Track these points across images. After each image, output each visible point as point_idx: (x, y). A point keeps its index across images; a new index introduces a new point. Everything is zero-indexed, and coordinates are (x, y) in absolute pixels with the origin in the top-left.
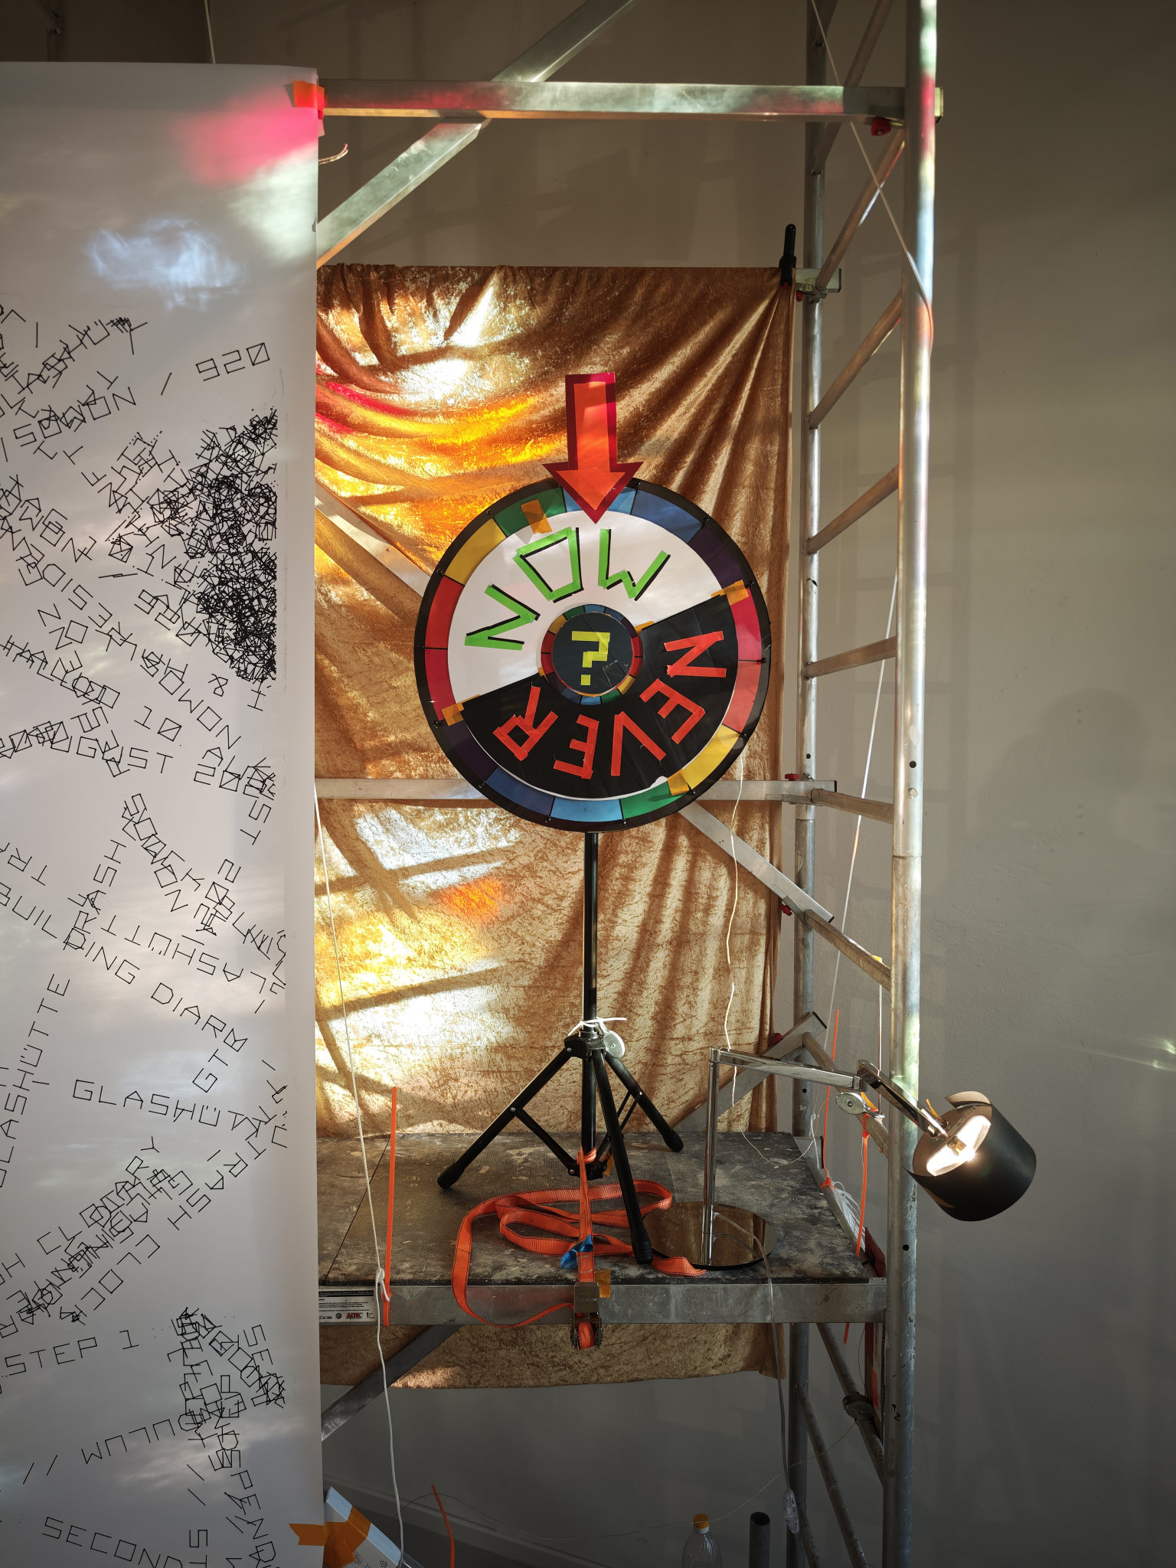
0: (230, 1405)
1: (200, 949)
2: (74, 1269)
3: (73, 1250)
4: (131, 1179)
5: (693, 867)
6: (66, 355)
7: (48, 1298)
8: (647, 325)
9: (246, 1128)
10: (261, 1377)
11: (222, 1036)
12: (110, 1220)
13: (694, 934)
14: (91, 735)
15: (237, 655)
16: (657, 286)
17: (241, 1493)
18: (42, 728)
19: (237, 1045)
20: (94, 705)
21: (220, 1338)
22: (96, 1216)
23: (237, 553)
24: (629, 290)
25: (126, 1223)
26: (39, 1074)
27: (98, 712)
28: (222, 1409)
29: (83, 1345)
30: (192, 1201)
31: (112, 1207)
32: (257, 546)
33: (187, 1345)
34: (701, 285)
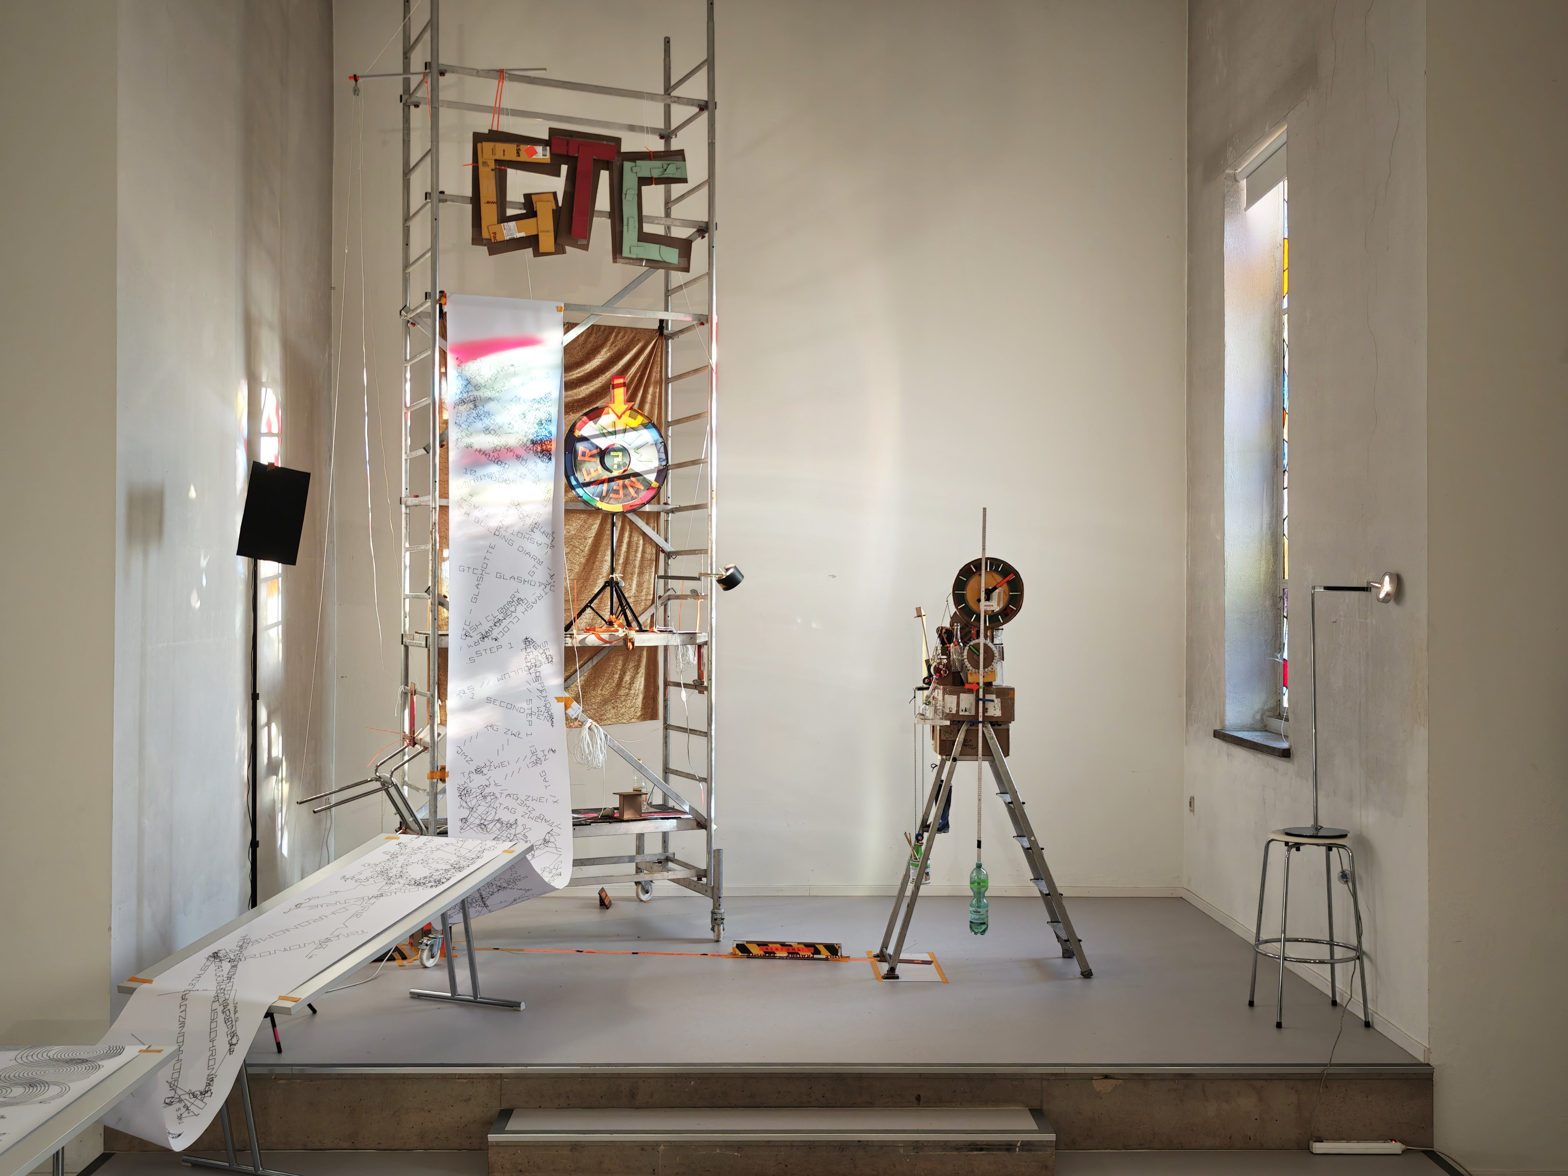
0: (538, 664)
1: (530, 537)
2: (496, 626)
3: (496, 621)
4: (512, 601)
5: (630, 536)
6: (498, 374)
7: (488, 634)
8: (615, 346)
9: (543, 587)
10: (546, 656)
11: (536, 561)
12: (506, 612)
13: (631, 560)
14: (502, 476)
15: (541, 456)
16: (619, 333)
17: (541, 689)
18: (489, 474)
19: (540, 564)
20: (503, 468)
21: (536, 645)
22: (502, 611)
23: (541, 428)
24: (611, 334)
25: (510, 613)
26: (487, 571)
27: (504, 470)
28: (536, 665)
29: (498, 647)
30: (528, 607)
31: (506, 608)
32: (546, 427)
33: (527, 647)
34: (633, 334)
